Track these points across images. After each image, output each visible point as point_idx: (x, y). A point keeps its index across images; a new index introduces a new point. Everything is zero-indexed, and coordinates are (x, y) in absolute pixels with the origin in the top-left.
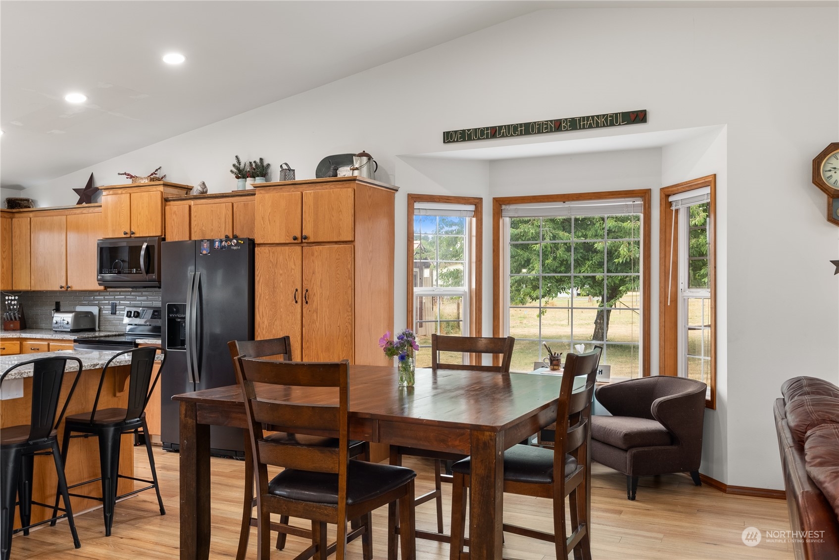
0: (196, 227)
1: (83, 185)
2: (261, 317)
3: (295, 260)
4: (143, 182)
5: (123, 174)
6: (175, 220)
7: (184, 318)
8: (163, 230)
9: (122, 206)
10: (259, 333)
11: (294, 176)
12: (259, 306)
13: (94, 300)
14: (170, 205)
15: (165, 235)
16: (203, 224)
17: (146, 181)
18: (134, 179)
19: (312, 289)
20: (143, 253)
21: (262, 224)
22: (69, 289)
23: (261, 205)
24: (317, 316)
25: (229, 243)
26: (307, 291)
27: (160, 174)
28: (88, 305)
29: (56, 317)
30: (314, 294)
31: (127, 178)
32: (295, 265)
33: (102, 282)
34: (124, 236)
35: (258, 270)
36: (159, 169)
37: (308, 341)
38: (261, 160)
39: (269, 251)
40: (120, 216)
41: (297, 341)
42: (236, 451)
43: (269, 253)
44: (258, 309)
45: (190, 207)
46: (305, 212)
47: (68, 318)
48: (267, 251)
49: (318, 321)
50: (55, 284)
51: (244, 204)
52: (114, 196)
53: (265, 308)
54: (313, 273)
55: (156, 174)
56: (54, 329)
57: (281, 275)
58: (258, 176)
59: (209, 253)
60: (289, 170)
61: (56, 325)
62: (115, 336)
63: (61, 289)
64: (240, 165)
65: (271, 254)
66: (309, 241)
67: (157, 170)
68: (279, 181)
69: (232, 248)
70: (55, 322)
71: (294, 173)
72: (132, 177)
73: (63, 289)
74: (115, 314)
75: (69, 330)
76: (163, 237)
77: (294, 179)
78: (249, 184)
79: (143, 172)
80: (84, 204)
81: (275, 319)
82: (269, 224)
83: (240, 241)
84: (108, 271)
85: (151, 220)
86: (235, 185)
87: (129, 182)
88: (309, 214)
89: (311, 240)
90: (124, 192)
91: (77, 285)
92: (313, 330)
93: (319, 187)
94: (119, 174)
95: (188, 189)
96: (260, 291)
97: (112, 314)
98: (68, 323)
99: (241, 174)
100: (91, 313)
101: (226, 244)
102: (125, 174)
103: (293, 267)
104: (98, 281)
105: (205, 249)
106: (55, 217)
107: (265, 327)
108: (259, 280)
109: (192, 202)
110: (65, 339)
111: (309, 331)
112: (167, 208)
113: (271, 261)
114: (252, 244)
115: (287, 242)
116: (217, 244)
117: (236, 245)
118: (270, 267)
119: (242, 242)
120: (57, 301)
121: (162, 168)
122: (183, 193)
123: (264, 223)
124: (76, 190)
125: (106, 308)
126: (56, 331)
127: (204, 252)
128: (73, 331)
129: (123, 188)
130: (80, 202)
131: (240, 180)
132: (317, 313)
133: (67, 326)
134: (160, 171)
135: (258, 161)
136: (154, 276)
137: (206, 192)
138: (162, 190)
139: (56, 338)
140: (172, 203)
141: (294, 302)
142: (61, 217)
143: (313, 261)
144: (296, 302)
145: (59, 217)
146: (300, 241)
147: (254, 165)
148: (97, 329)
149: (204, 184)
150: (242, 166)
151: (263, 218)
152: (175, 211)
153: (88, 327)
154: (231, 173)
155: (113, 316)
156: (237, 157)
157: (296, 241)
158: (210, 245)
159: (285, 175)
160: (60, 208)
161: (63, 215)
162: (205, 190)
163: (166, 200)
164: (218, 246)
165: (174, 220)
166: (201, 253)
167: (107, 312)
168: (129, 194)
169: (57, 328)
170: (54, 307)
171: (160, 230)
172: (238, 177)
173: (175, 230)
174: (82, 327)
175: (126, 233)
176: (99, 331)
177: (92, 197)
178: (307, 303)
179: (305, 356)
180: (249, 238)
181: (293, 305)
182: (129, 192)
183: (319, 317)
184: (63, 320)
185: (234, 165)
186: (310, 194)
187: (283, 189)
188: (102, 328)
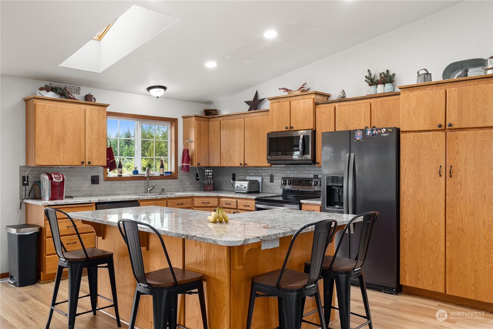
0: (340, 122)
1: (251, 98)
2: (407, 187)
3: (439, 142)
4: (296, 93)
5: (282, 89)
6: (324, 117)
7: (342, 187)
8: (314, 125)
9: (285, 109)
10: (404, 199)
11: (431, 78)
12: (404, 178)
13: (258, 173)
14: (319, 107)
15: (315, 129)
16: (346, 119)
17: (299, 93)
18: (289, 92)
19: (456, 165)
20: (301, 141)
21: (407, 116)
22: (246, 165)
23: (406, 102)
24: (461, 187)
25: (379, 131)
26: (451, 167)
27: (306, 88)
28: (254, 176)
29: (237, 183)
30: (459, 170)
31: (284, 91)
32: (439, 146)
33: (269, 161)
34: (285, 130)
35: (403, 151)
36: (305, 84)
37: (452, 207)
38: (388, 71)
39: (414, 137)
40: (282, 117)
41: (441, 207)
42: (385, 287)
43: (414, 138)
44: (404, 180)
45: (335, 108)
46: (449, 105)
47: (245, 184)
48: (412, 137)
49: (463, 191)
50: (236, 162)
51: (381, 103)
52: (278, 103)
53: (410, 180)
54: (458, 153)
55: (303, 88)
56: (236, 191)
57: (425, 154)
58: (387, 83)
59: (362, 139)
60: (428, 74)
61: (237, 189)
62: (276, 196)
63: (240, 166)
64: (371, 76)
65: (416, 139)
66: (454, 127)
67: (303, 85)
68: (416, 83)
69: (382, 135)
70: (236, 186)
71: (431, 76)
72: (287, 90)
73: (242, 166)
74: (273, 182)
75: (246, 192)
76: (314, 129)
77: (431, 81)
78: (380, 89)
79: (294, 87)
80: (253, 111)
81: (419, 188)
82: (413, 116)
83: (389, 130)
84: (275, 154)
85: (306, 118)
86: (368, 90)
87: (286, 94)
88: (453, 107)
89: (456, 126)
90: (285, 100)
91: (250, 163)
92: (457, 198)
93: (462, 84)
94: (280, 89)
95: (328, 96)
96: (405, 166)
97: (270, 182)
98: (245, 187)
99: (372, 82)
100: (257, 181)
101: (377, 132)
102: (283, 89)
103: (437, 148)
104: (267, 160)
105: (359, 136)
106: (236, 120)
107: (410, 194)
108: (405, 158)
109: (337, 105)
110: (248, 198)
111: (453, 199)
112: (317, 109)
113: (415, 144)
114: (398, 131)
115: (431, 129)
116: (369, 132)
117: (385, 133)
118: (415, 149)
119: (391, 130)
120: (233, 173)
121: (306, 84)
122: (325, 99)
123: (409, 116)
124: (246, 102)
125: (266, 178)
126: (237, 192)
127: (358, 139)
128: (249, 193)
129: (285, 97)
130: (250, 110)
131: (372, 87)
132: (461, 185)
133: (244, 189)
134: (306, 86)
135: (385, 72)
136: (309, 157)
137: (345, 97)
138: (314, 97)
139: (242, 197)
140: (320, 106)
141: (438, 176)
142: (240, 119)
143: (457, 143)
144: (440, 176)
145: (239, 119)
146: (443, 128)
147: (383, 75)
148: (261, 191)
149: (344, 91)
150: (372, 76)
151: (408, 112)
152: (324, 111)
153: (256, 190)
154: (365, 82)
155: (271, 183)
156: (369, 71)
157: (440, 128)
158: (363, 134)
159: (425, 78)
160: (240, 113)
161: (242, 118)
162: (344, 96)
163: (316, 104)
164: (370, 134)
165: (322, 117)
166: (355, 139)
167: (267, 180)
168: (289, 102)
169: (237, 190)
170: (231, 177)
171: (312, 125)
172: (370, 85)
173: (324, 125)
174: (253, 190)
175: (287, 128)
176: (262, 193)
177: (258, 105)
178: (451, 176)
179: (449, 218)
180: (396, 127)
181: (438, 178)
182: (289, 100)
183: (463, 188)
184: (242, 185)
185: (366, 77)
186: (455, 90)
187: (426, 88)
188: (264, 191)
